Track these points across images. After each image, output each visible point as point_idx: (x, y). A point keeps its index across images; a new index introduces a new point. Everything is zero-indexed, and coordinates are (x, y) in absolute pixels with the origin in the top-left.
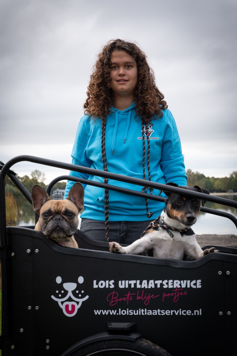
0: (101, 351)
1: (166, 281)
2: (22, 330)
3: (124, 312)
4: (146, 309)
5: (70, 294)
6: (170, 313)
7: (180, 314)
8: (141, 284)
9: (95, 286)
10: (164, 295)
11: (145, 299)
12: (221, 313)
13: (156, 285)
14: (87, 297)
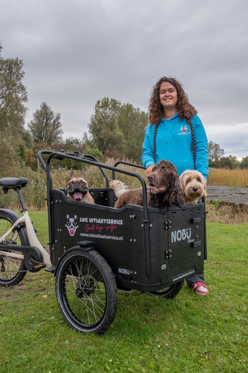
1: (108, 220)
2: (56, 241)
3: (91, 236)
4: (100, 235)
5: (72, 224)
6: (110, 238)
7: (114, 239)
8: (98, 221)
9: (81, 221)
10: (107, 228)
11: (100, 229)
12: (131, 240)
13: (104, 221)
14: (78, 226)
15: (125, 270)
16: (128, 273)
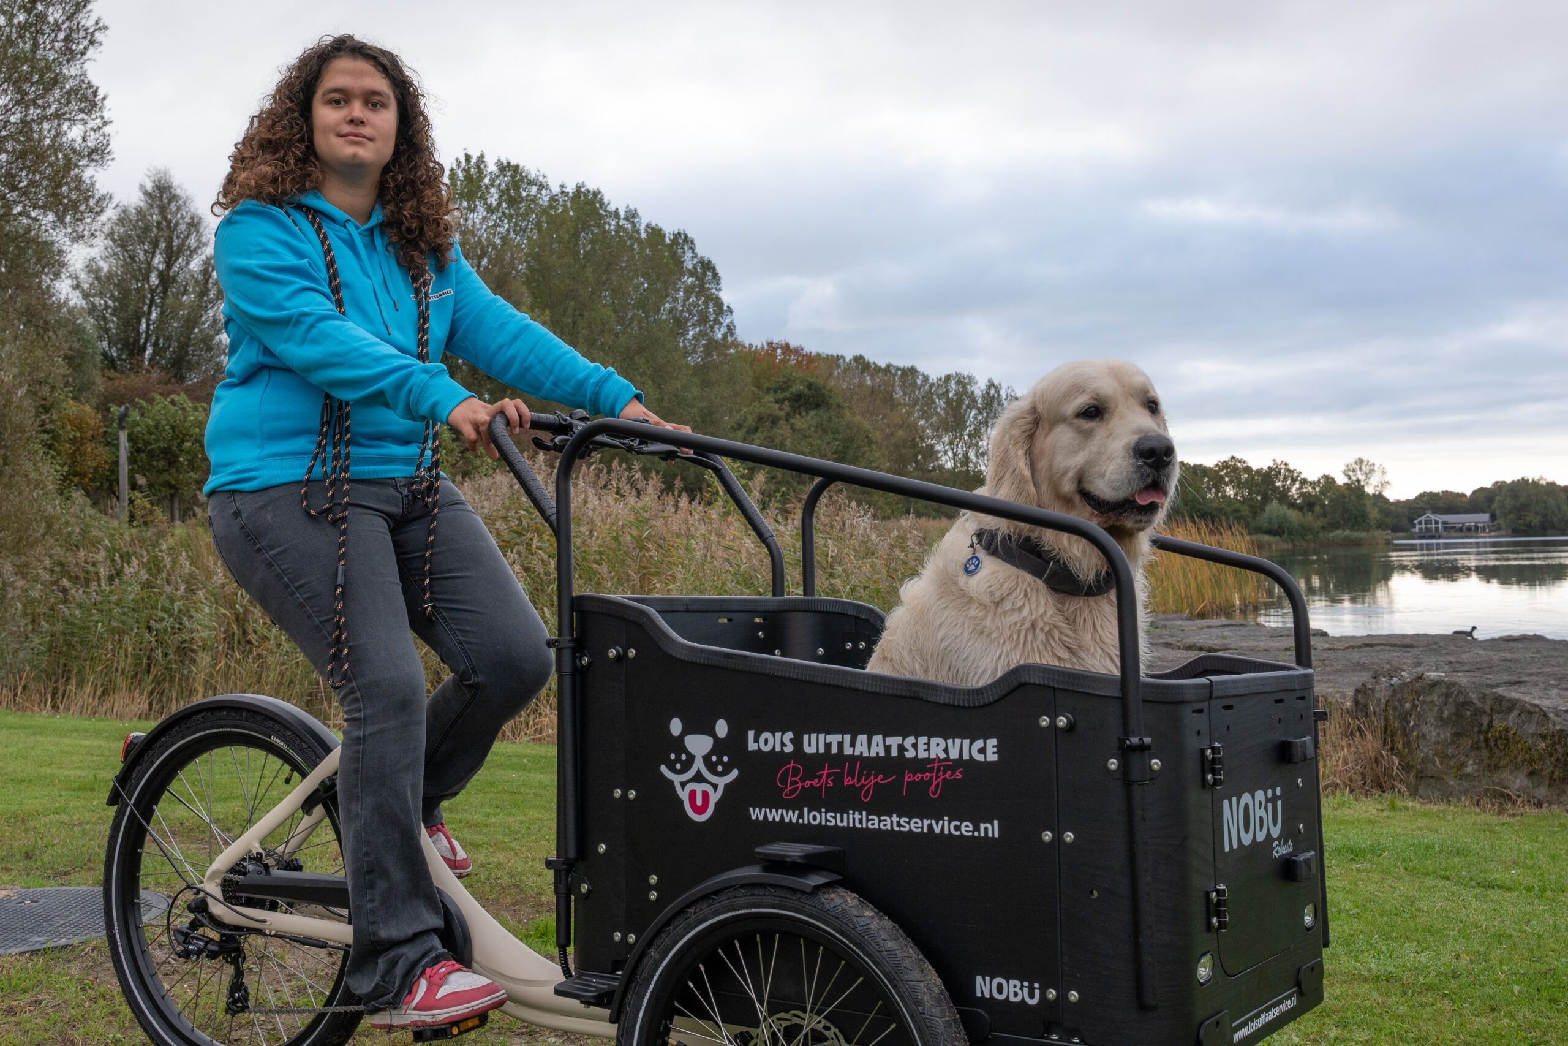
0: (737, 913)
1: (911, 740)
2: (602, 848)
3: (815, 818)
4: (864, 813)
5: (699, 764)
6: (922, 828)
7: (946, 832)
8: (853, 744)
9: (752, 746)
10: (908, 777)
11: (863, 786)
12: (1047, 836)
13: (888, 748)
14: (735, 773)
15: (1012, 982)
16: (1032, 996)
